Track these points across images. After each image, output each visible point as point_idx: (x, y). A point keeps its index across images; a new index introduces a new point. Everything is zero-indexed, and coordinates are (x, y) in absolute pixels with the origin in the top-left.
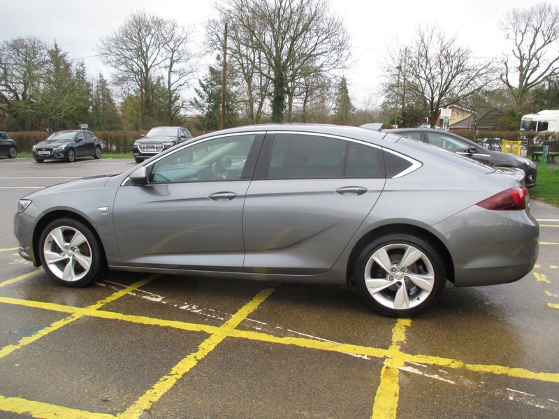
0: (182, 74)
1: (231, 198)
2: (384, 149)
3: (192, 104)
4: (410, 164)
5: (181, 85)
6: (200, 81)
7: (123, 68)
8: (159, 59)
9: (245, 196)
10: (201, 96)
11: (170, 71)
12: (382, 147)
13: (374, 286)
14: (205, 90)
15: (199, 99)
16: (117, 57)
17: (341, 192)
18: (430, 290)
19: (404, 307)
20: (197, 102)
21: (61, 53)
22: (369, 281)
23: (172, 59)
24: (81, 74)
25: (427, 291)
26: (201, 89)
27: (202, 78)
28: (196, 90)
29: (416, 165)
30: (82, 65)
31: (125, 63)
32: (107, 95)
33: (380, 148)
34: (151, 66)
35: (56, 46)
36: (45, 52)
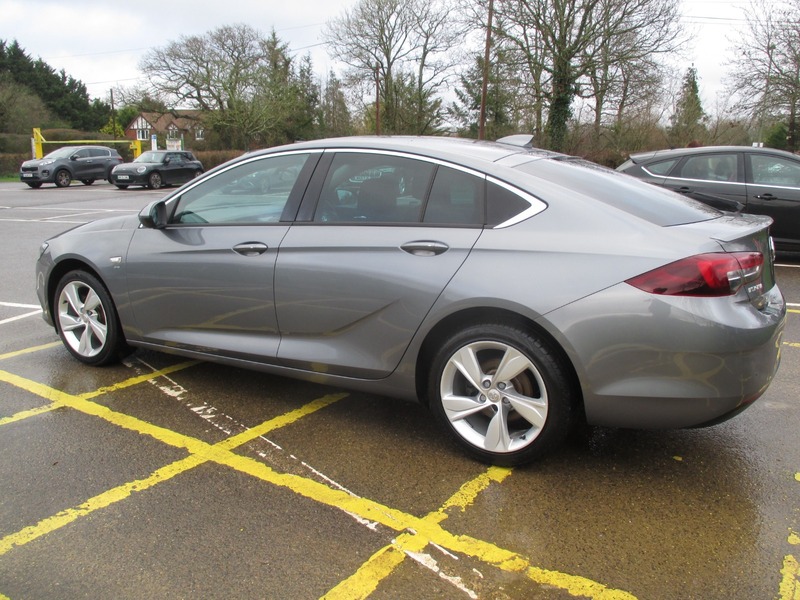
0: (439, 68)
1: (261, 251)
2: (489, 178)
3: (450, 112)
4: (526, 205)
5: (437, 85)
6: (463, 78)
7: (357, 62)
8: (407, 47)
9: (278, 250)
10: (463, 101)
11: (423, 65)
12: (486, 174)
13: (456, 408)
14: (470, 92)
15: (460, 104)
16: (349, 47)
17: (410, 250)
19: (499, 449)
20: (457, 108)
21: (279, 46)
23: (425, 47)
24: (306, 74)
26: (463, 90)
27: (466, 74)
28: (456, 91)
29: (536, 206)
30: (308, 61)
31: (359, 56)
32: (340, 101)
33: (483, 176)
34: (394, 59)
35: (274, 35)
36: (256, 44)
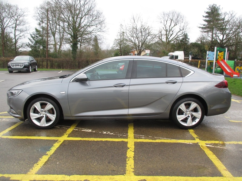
0: (21, 31)
1: (123, 86)
2: (180, 66)
3: (27, 45)
4: (190, 72)
5: (20, 36)
6: (31, 35)
9: (129, 85)
10: (32, 42)
11: (15, 30)
14: (34, 39)
15: (30, 43)
18: (200, 118)
19: (191, 125)
20: (30, 44)
22: (178, 116)
23: (16, 24)
25: (198, 118)
26: (32, 39)
27: (32, 34)
28: (29, 39)
29: (192, 72)
34: (6, 27)
